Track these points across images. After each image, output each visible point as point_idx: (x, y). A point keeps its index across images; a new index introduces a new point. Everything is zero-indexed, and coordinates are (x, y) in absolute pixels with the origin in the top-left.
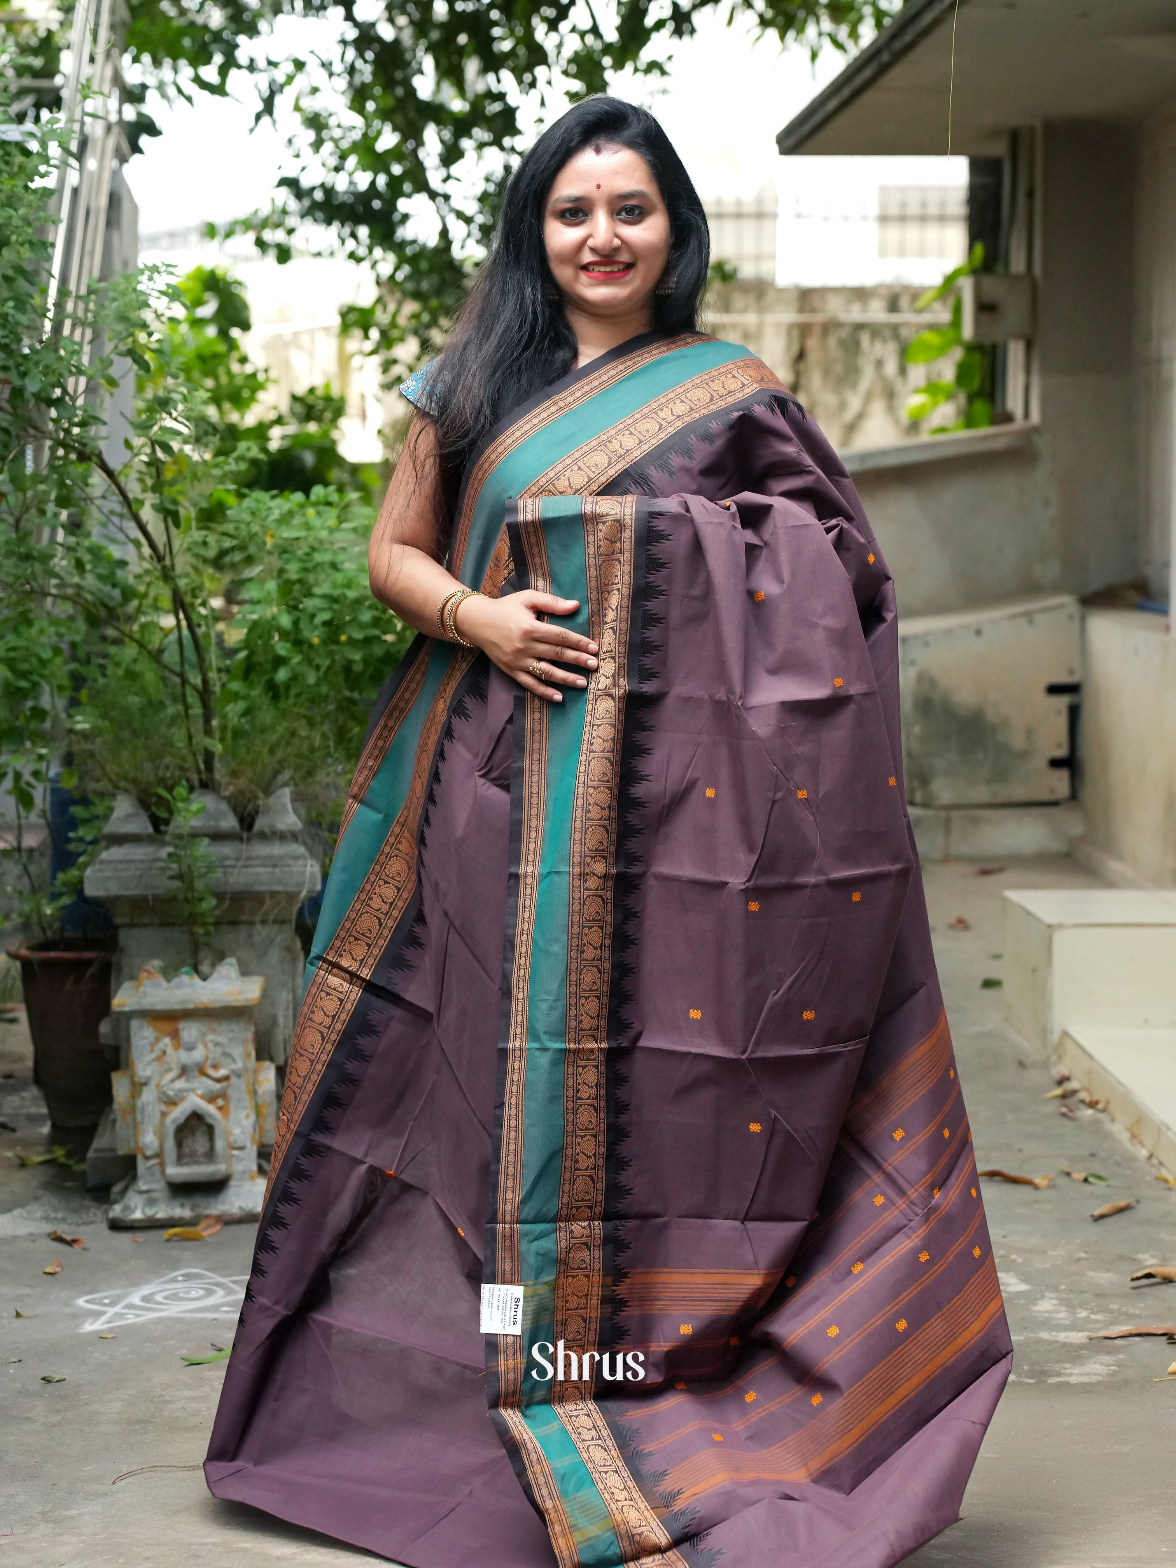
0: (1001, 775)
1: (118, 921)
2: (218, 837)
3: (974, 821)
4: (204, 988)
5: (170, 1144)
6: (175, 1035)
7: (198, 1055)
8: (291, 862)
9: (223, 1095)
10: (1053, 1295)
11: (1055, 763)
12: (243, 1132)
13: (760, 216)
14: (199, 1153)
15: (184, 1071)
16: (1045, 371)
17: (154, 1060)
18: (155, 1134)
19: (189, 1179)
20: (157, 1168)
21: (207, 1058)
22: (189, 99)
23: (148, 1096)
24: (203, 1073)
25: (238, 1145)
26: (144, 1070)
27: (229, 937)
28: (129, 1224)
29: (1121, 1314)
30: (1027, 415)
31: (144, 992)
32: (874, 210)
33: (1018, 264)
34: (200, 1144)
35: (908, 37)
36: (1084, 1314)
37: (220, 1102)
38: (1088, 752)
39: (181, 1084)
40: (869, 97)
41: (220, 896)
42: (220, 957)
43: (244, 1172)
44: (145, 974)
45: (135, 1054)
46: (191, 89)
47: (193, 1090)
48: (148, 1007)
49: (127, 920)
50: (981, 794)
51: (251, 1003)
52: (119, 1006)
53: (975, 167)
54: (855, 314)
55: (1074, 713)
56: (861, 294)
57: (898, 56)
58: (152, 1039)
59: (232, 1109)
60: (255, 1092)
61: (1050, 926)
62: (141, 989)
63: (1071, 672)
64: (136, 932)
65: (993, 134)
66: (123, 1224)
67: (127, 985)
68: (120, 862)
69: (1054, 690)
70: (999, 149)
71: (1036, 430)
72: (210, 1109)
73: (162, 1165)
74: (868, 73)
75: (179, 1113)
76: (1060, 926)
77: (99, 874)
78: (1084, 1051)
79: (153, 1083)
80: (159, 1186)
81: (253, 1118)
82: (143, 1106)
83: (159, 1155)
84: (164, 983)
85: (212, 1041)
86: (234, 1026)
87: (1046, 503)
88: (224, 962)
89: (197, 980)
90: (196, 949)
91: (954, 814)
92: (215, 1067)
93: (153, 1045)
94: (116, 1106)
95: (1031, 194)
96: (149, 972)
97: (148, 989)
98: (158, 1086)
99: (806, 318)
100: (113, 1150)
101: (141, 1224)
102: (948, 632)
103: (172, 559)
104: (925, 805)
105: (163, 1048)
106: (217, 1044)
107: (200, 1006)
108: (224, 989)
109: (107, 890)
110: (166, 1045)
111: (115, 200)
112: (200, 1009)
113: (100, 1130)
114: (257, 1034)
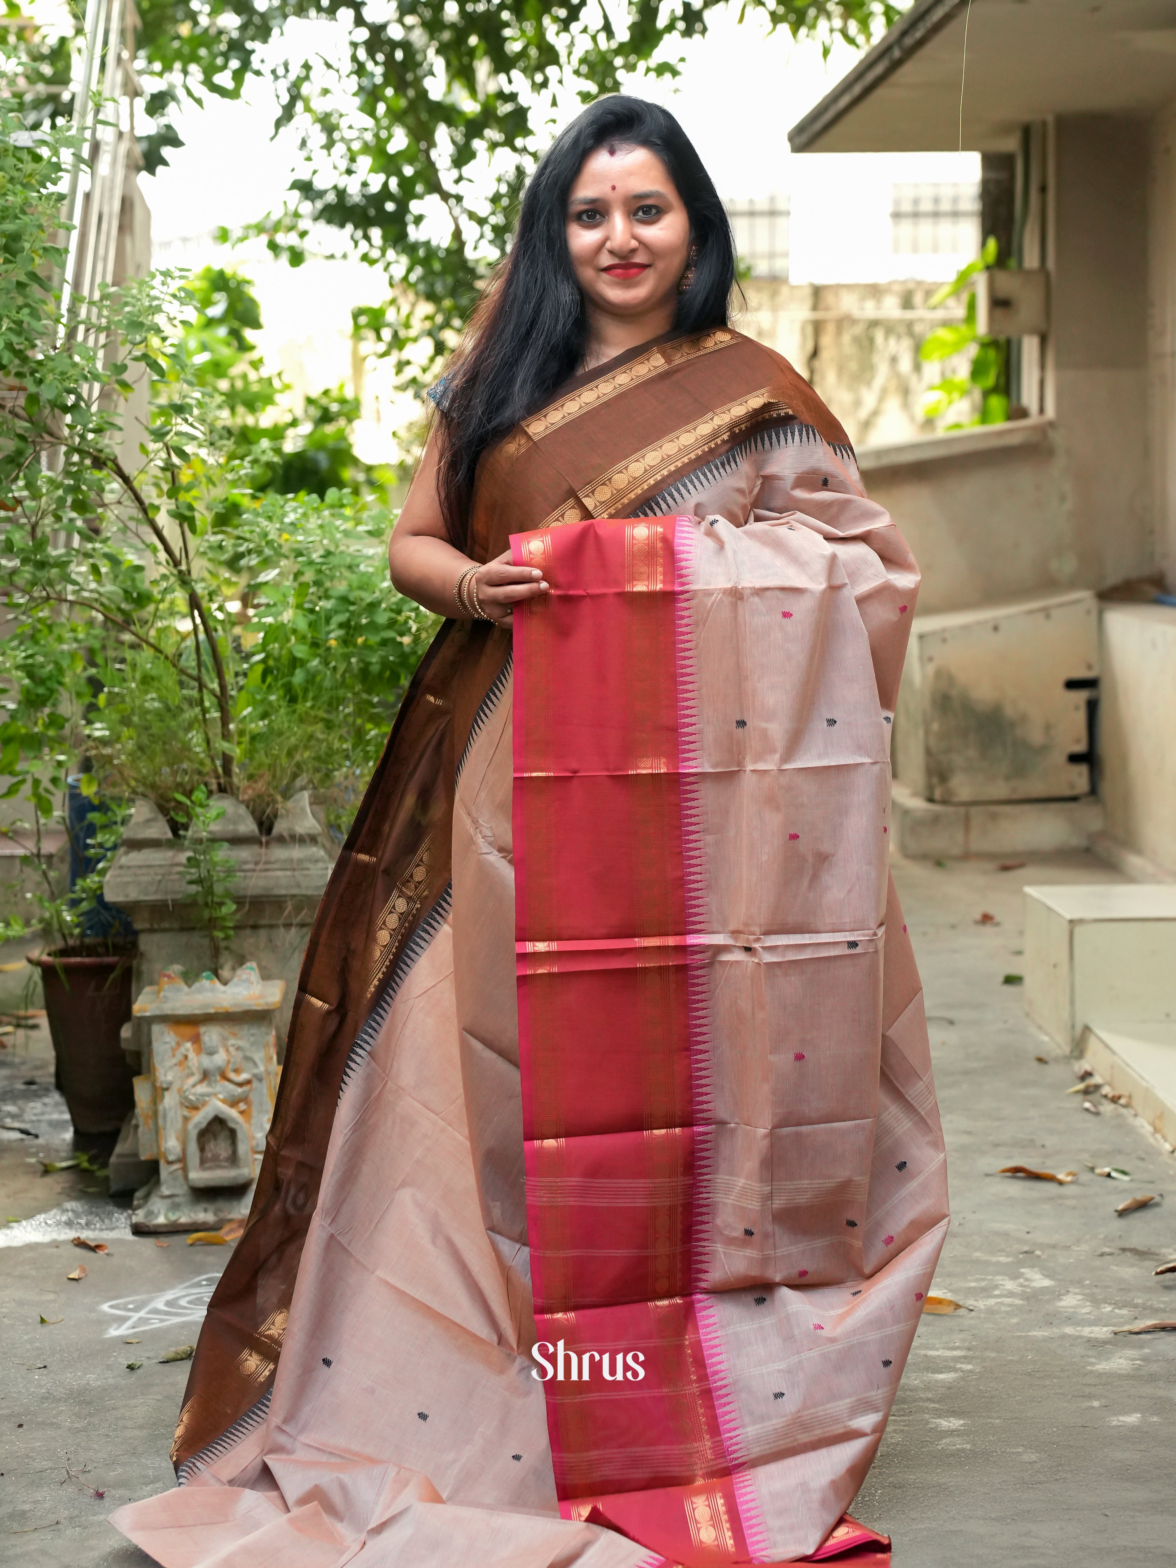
0: (1019, 771)
1: (138, 926)
2: (236, 841)
3: (994, 817)
4: (225, 992)
5: (193, 1148)
6: (196, 1039)
7: (220, 1058)
8: (311, 866)
9: (245, 1099)
10: (1077, 1290)
11: (1074, 758)
13: (773, 213)
14: (222, 1157)
15: (206, 1076)
16: (1060, 365)
17: (176, 1065)
18: (177, 1139)
19: (211, 1183)
20: (180, 1172)
21: (229, 1062)
22: (199, 102)
23: (169, 1101)
24: (225, 1078)
26: (165, 1075)
27: (248, 941)
28: (152, 1229)
29: (1145, 1308)
30: (1042, 410)
31: (165, 997)
32: (890, 209)
33: (1031, 260)
34: (221, 1148)
35: (918, 34)
36: (1109, 1309)
37: (242, 1106)
38: (1106, 747)
39: (202, 1089)
40: (880, 93)
41: (239, 901)
42: (241, 960)
44: (166, 979)
45: (157, 1059)
46: (201, 91)
47: (215, 1095)
48: (169, 1012)
49: (147, 926)
50: (1000, 790)
51: (271, 1007)
52: (139, 1011)
53: (989, 161)
54: (869, 310)
55: (1092, 707)
56: (875, 291)
57: (909, 53)
58: (173, 1044)
59: (249, 1112)
61: (1071, 922)
62: (162, 994)
63: (1089, 668)
64: (156, 937)
65: (1004, 129)
66: (146, 1229)
67: (147, 989)
68: (140, 867)
69: (1072, 685)
70: (1011, 144)
71: (1051, 424)
72: (233, 1113)
73: (185, 1170)
74: (879, 69)
75: (201, 1118)
76: (1081, 921)
77: (119, 879)
78: (1107, 1046)
79: (175, 1088)
80: (181, 1190)
82: (165, 1109)
83: (182, 1159)
84: (185, 988)
85: (233, 1045)
86: (254, 1030)
87: (1063, 498)
88: (244, 966)
89: (218, 984)
90: (216, 952)
91: (974, 810)
92: (237, 1071)
93: (174, 1050)
94: (138, 1111)
95: (1043, 189)
96: (169, 977)
97: (168, 994)
98: (179, 1091)
99: (820, 315)
100: (136, 1155)
101: (164, 1229)
102: (966, 628)
103: (188, 564)
104: (944, 802)
105: (184, 1052)
106: (238, 1049)
107: (221, 1011)
108: (245, 993)
109: (127, 896)
110: (187, 1050)
111: (127, 205)
112: (221, 1014)
113: (122, 1135)
114: (278, 1038)
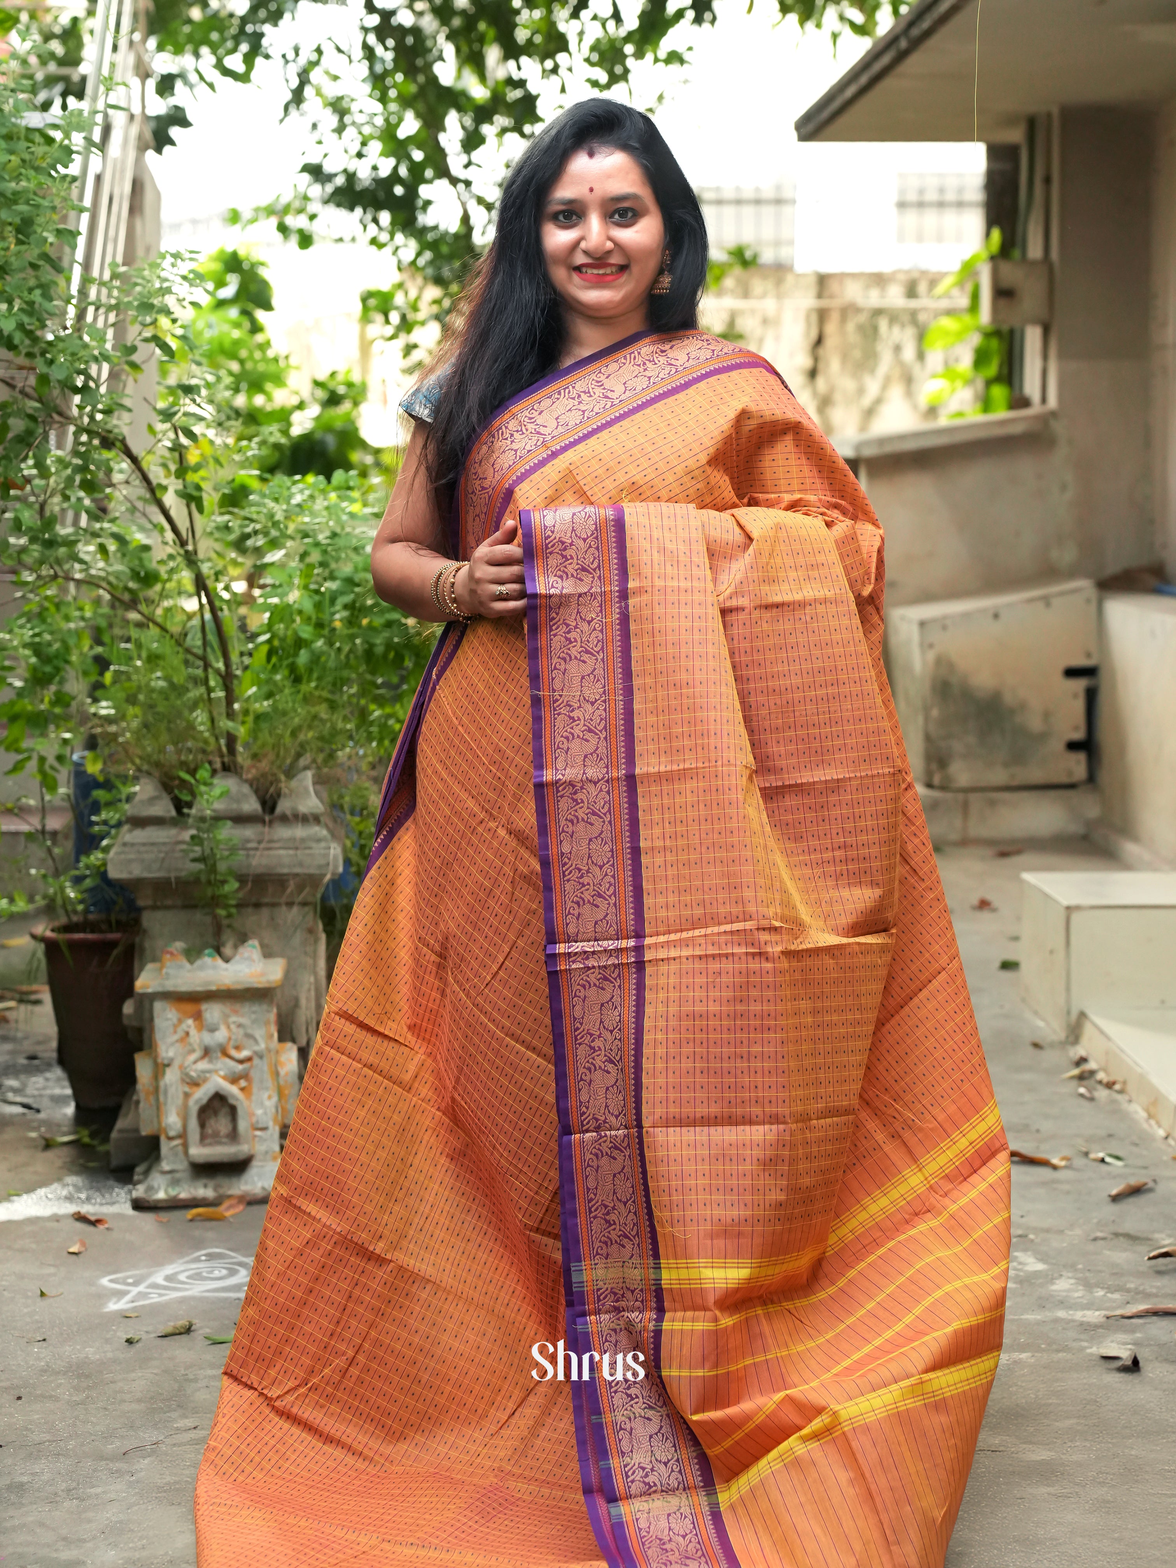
0: (1018, 758)
1: (141, 903)
2: (240, 819)
3: (992, 803)
4: (226, 970)
5: (193, 1124)
6: (198, 1016)
7: (221, 1035)
8: (314, 845)
9: (245, 1076)
10: (1070, 1275)
11: (1073, 746)
12: (265, 1113)
13: (779, 202)
14: (222, 1134)
15: (207, 1052)
16: (1062, 356)
17: (177, 1041)
18: (178, 1114)
19: (212, 1159)
20: (180, 1148)
21: (230, 1039)
22: (211, 86)
23: (171, 1077)
24: (226, 1054)
25: (260, 1126)
26: (167, 1052)
27: (251, 919)
28: (152, 1204)
29: (1137, 1293)
30: (1044, 400)
31: (167, 974)
32: (895, 199)
33: (1035, 251)
34: (222, 1124)
35: (926, 24)
36: (1101, 1293)
37: (243, 1083)
38: (1104, 736)
39: (203, 1065)
40: (888, 83)
41: (242, 879)
42: (243, 939)
43: (267, 1152)
44: (168, 956)
45: (158, 1036)
46: (213, 75)
47: (216, 1071)
48: (171, 989)
49: (150, 902)
50: (999, 776)
51: (273, 985)
52: (142, 987)
53: (994, 152)
54: (873, 299)
55: (1091, 697)
56: (879, 280)
57: (916, 43)
58: (175, 1021)
59: (255, 1090)
60: (277, 1074)
61: (1068, 908)
62: (164, 971)
63: (1089, 655)
64: (159, 915)
65: (1009, 121)
66: (146, 1205)
67: (150, 966)
68: (144, 844)
69: (1071, 673)
70: (1015, 135)
71: (1053, 414)
72: (233, 1090)
73: (185, 1146)
74: (886, 60)
75: (202, 1094)
76: (1078, 908)
77: (123, 856)
78: (1102, 1032)
79: (176, 1064)
80: (182, 1165)
81: (275, 1099)
82: (166, 1085)
83: (183, 1135)
84: (187, 965)
85: (234, 1022)
86: (256, 1008)
87: (1064, 488)
88: (246, 944)
89: (219, 962)
90: (218, 930)
91: (973, 797)
92: (238, 1048)
93: (175, 1027)
94: (139, 1086)
95: (1048, 180)
96: (172, 954)
97: (171, 971)
98: (181, 1067)
99: (825, 303)
100: (137, 1130)
101: (164, 1205)
102: (966, 616)
103: (195, 544)
104: (943, 788)
105: (186, 1029)
106: (240, 1026)
107: (223, 988)
108: (247, 971)
109: (130, 873)
110: (189, 1027)
111: (138, 187)
112: (223, 991)
113: (123, 1111)
114: (279, 1016)
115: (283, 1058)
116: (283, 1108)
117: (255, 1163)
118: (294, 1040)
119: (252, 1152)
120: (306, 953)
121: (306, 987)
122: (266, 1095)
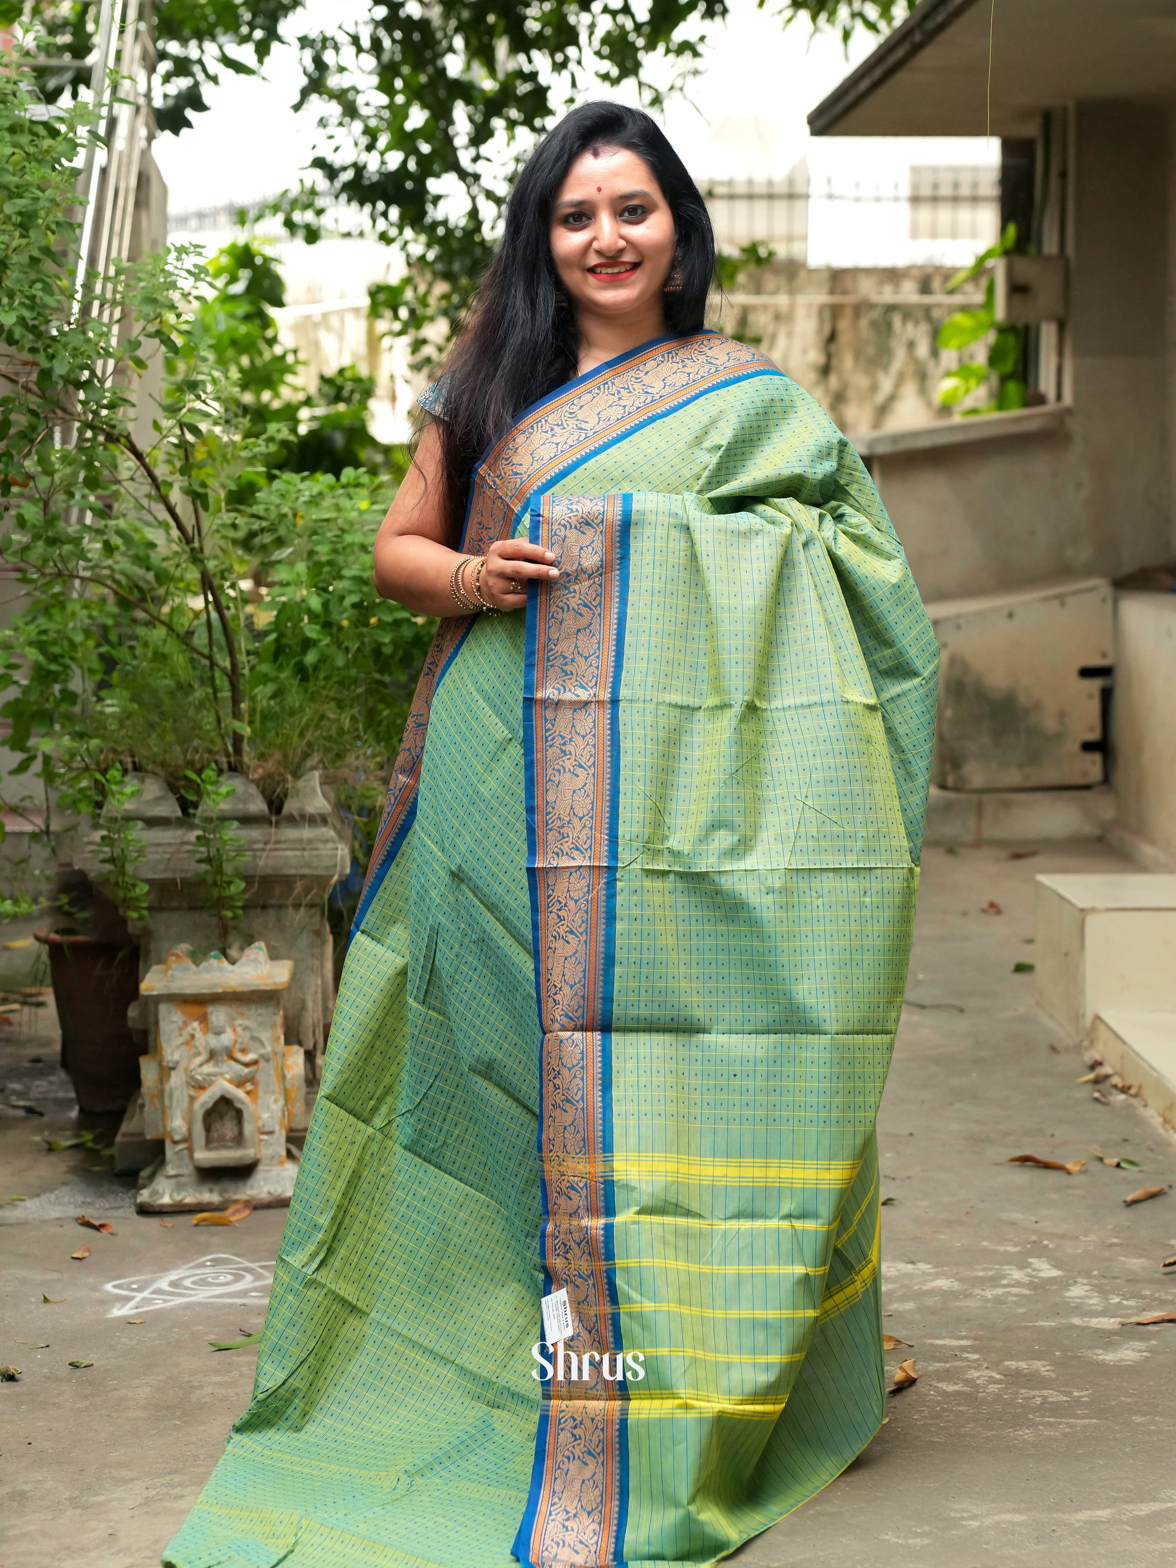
0: (1033, 758)
2: (246, 820)
3: (1006, 804)
4: (232, 972)
5: (199, 1128)
6: (203, 1019)
7: (227, 1038)
8: (321, 846)
9: (251, 1079)
10: (1085, 1281)
11: (1088, 747)
12: (272, 1117)
13: (791, 196)
14: (228, 1137)
15: (212, 1055)
16: (1076, 353)
17: (182, 1044)
18: (183, 1119)
19: (217, 1163)
20: (186, 1152)
21: (236, 1042)
22: (216, 81)
23: (176, 1080)
24: (232, 1058)
25: (266, 1130)
26: (172, 1055)
27: (258, 921)
28: (157, 1209)
29: (1154, 1300)
30: (1059, 397)
31: (172, 976)
32: (905, 191)
33: (1050, 246)
34: (228, 1128)
35: (940, 18)
36: (1116, 1300)
37: (249, 1087)
38: (1121, 737)
39: (209, 1068)
40: (902, 77)
41: (249, 879)
42: (249, 940)
43: (273, 1157)
44: (174, 958)
45: (163, 1038)
47: (222, 1075)
48: (176, 991)
49: (155, 904)
50: (1013, 777)
51: (280, 987)
52: (146, 990)
53: (1008, 148)
54: (887, 295)
55: (1107, 696)
56: (892, 275)
57: (931, 36)
58: (180, 1023)
59: (261, 1094)
60: (284, 1077)
61: (1082, 910)
62: (170, 973)
63: (1104, 655)
64: (164, 916)
65: (1025, 115)
66: (151, 1209)
67: (155, 969)
68: (149, 845)
69: (1087, 673)
70: (1031, 129)
71: (1068, 411)
72: (239, 1094)
73: (191, 1150)
74: (900, 53)
75: (207, 1098)
76: (1093, 910)
78: (1117, 1036)
79: (181, 1067)
80: (188, 1170)
81: (281, 1102)
82: (171, 1089)
83: (188, 1139)
84: (193, 967)
85: (240, 1025)
86: (262, 1010)
87: (1079, 486)
88: (252, 946)
89: (225, 964)
90: (224, 932)
91: (986, 797)
92: (243, 1051)
93: (181, 1029)
94: (144, 1089)
95: (1063, 175)
96: (177, 956)
97: (177, 973)
98: (186, 1070)
99: (838, 299)
100: (142, 1134)
101: (169, 1209)
102: (980, 615)
103: (200, 541)
104: (957, 789)
105: (191, 1032)
106: (245, 1029)
107: (228, 990)
108: (253, 973)
110: (195, 1030)
111: (144, 180)
112: (229, 993)
113: (128, 1114)
114: (286, 1018)
115: (290, 1061)
116: (288, 1111)
117: (261, 1167)
118: (300, 1044)
119: (258, 1156)
120: (313, 955)
121: (313, 989)
122: (272, 1099)
